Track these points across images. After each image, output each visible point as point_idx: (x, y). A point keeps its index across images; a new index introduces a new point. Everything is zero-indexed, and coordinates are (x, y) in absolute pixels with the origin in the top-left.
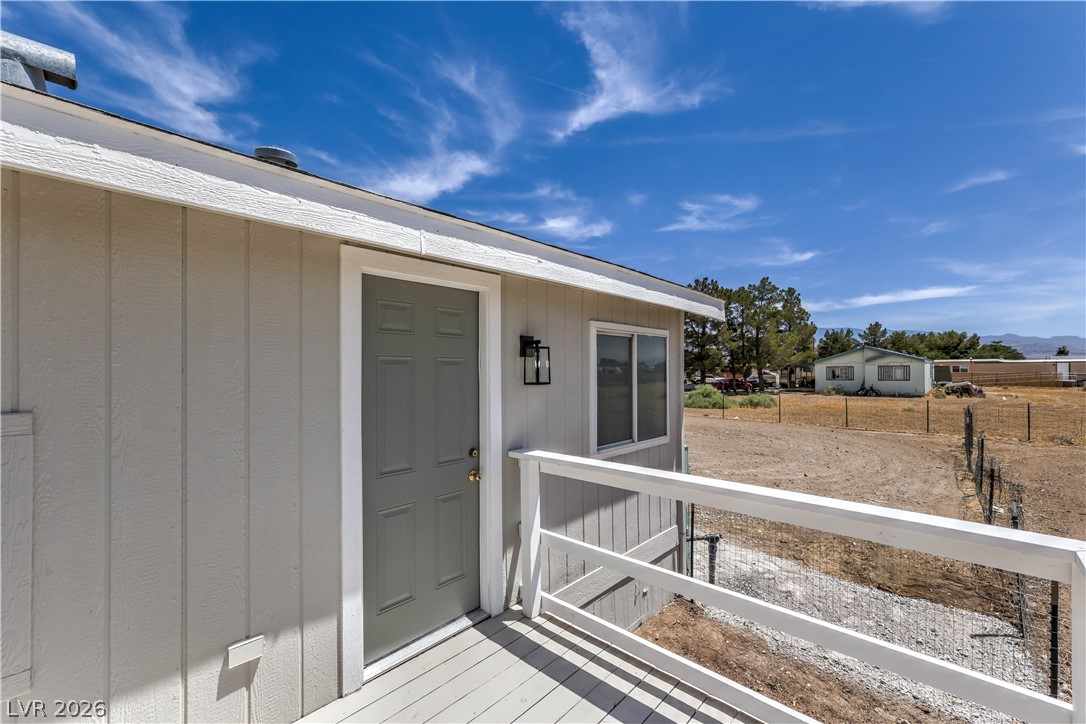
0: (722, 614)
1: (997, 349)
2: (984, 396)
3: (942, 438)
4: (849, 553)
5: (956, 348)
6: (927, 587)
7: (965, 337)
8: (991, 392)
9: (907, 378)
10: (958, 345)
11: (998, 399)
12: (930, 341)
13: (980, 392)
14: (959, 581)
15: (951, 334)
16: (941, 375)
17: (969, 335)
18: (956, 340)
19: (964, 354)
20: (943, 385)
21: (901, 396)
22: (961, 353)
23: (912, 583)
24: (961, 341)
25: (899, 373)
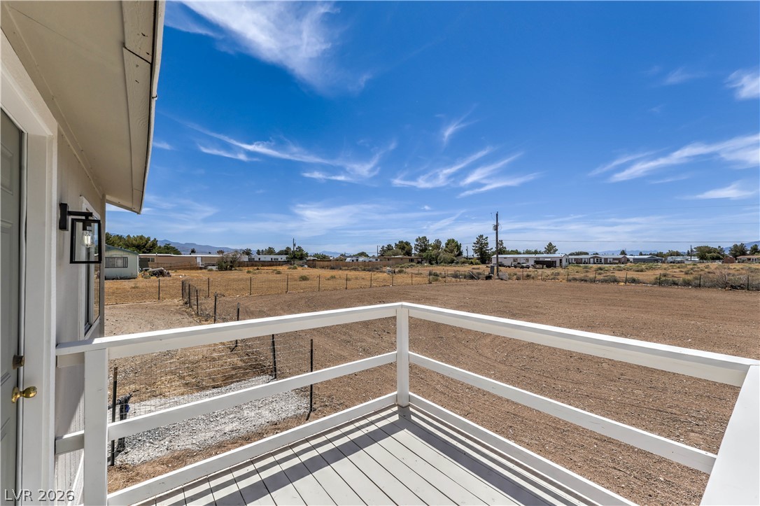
0: (146, 455)
1: (169, 249)
2: (170, 276)
3: (168, 302)
4: (183, 378)
5: (144, 247)
6: (231, 377)
7: (149, 240)
8: (173, 273)
9: (125, 266)
10: (146, 245)
11: (178, 277)
12: (128, 241)
13: (168, 273)
14: (240, 368)
15: (141, 238)
16: (144, 264)
17: (152, 239)
18: (144, 241)
19: (150, 251)
20: (146, 270)
21: (121, 278)
22: (147, 250)
23: (224, 378)
24: (147, 242)
25: (120, 262)
